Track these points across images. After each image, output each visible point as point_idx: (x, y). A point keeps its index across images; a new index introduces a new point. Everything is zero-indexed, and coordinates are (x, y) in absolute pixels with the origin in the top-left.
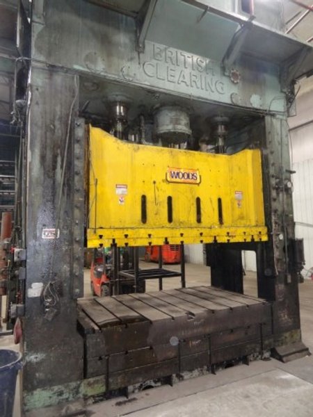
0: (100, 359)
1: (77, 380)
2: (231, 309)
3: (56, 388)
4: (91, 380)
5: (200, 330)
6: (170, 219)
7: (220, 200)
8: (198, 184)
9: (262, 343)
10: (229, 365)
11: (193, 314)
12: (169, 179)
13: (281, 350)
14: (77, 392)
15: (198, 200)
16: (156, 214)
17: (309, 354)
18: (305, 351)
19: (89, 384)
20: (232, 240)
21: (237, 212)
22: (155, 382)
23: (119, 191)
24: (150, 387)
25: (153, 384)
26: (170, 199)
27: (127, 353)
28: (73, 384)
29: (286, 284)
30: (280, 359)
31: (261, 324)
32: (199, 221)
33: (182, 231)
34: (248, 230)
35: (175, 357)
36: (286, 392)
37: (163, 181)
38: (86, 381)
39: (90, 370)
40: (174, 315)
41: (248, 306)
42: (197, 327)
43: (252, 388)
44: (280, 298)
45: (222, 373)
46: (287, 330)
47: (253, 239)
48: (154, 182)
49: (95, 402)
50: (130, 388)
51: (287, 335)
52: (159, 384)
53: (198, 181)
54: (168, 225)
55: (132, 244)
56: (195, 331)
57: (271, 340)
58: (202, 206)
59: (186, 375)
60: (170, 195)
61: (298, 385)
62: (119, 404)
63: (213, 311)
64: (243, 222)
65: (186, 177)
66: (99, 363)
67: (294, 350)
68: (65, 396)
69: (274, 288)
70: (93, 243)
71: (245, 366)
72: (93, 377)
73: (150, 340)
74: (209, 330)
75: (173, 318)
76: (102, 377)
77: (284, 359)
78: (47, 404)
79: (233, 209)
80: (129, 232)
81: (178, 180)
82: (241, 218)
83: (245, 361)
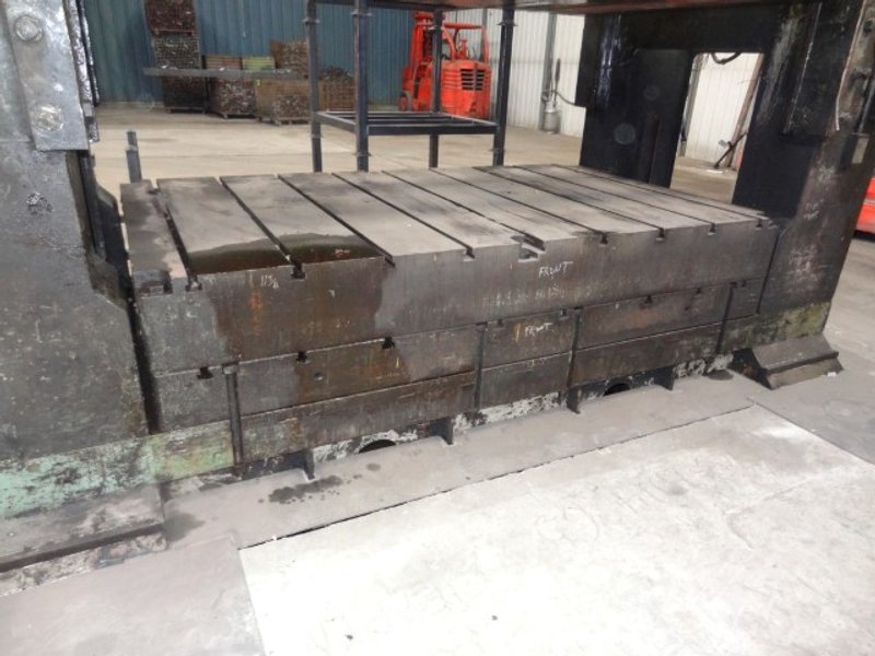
0: (205, 373)
1: (126, 437)
2: (662, 233)
3: (46, 463)
4: (180, 436)
5: (556, 291)
9: (721, 337)
10: (618, 387)
11: (538, 243)
13: (765, 355)
14: (132, 471)
17: (838, 368)
18: (828, 359)
19: (172, 447)
22: (400, 433)
24: (387, 444)
25: (392, 436)
27: (302, 356)
28: (113, 450)
30: (760, 376)
31: (734, 284)
35: (465, 370)
38: (157, 439)
39: (168, 409)
40: (474, 242)
41: (713, 227)
42: (546, 282)
45: (595, 408)
46: (794, 306)
49: (207, 487)
50: (320, 451)
51: (793, 316)
52: (412, 436)
56: (540, 295)
57: (749, 328)
59: (493, 414)
62: (282, 496)
63: (604, 237)
66: (201, 385)
67: (801, 356)
68: (84, 483)
69: (804, 175)
71: (660, 390)
72: (184, 426)
73: (384, 319)
74: (581, 293)
75: (470, 251)
76: (220, 427)
77: (772, 379)
78: (20, 506)
83: (665, 378)
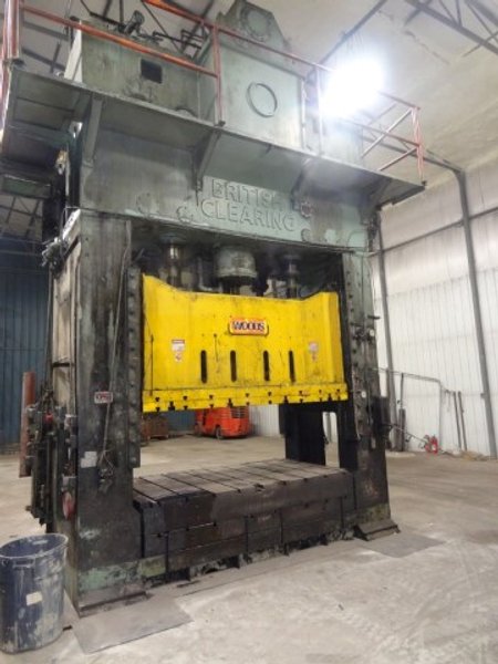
0: (159, 536)
1: (135, 559)
2: (306, 480)
3: (113, 568)
4: (150, 559)
5: (270, 504)
6: (234, 377)
7: (291, 354)
8: (266, 335)
9: (342, 520)
10: (305, 545)
11: (261, 486)
12: (232, 331)
13: (365, 528)
14: (135, 573)
15: (266, 355)
16: (218, 372)
17: (398, 531)
18: (394, 528)
19: (148, 564)
20: (306, 400)
21: (312, 367)
22: (220, 564)
23: (176, 347)
24: (214, 570)
25: (217, 567)
26: (233, 354)
27: (188, 530)
28: (130, 564)
29: (371, 450)
30: (363, 537)
31: (341, 498)
32: (267, 378)
33: (247, 391)
34: (323, 388)
35: (242, 535)
36: (363, 566)
37: (225, 334)
38: (144, 561)
39: (148, 549)
40: (240, 488)
41: (325, 476)
42: (266, 500)
43: (328, 565)
44: (363, 467)
45: (296, 555)
46: (373, 505)
47: (330, 398)
48: (215, 336)
49: (154, 586)
50: (192, 571)
51: (373, 510)
52: (224, 567)
53: (266, 331)
54: (231, 384)
55: (192, 406)
56: (265, 505)
57: (354, 516)
58: (270, 361)
59: (255, 557)
60: (234, 349)
61: (378, 559)
62: (181, 586)
63: (284, 483)
64: (319, 378)
65: (251, 326)
66: (158, 541)
67: (380, 527)
68: (122, 577)
69: (356, 456)
70: (149, 407)
71: (323, 546)
72: (151, 556)
73: (213, 515)
74: (279, 504)
75: (239, 491)
76: (161, 557)
77: (368, 537)
78: (103, 585)
79: (307, 364)
80: (189, 394)
81: (242, 331)
82: (317, 373)
83: (324, 541)
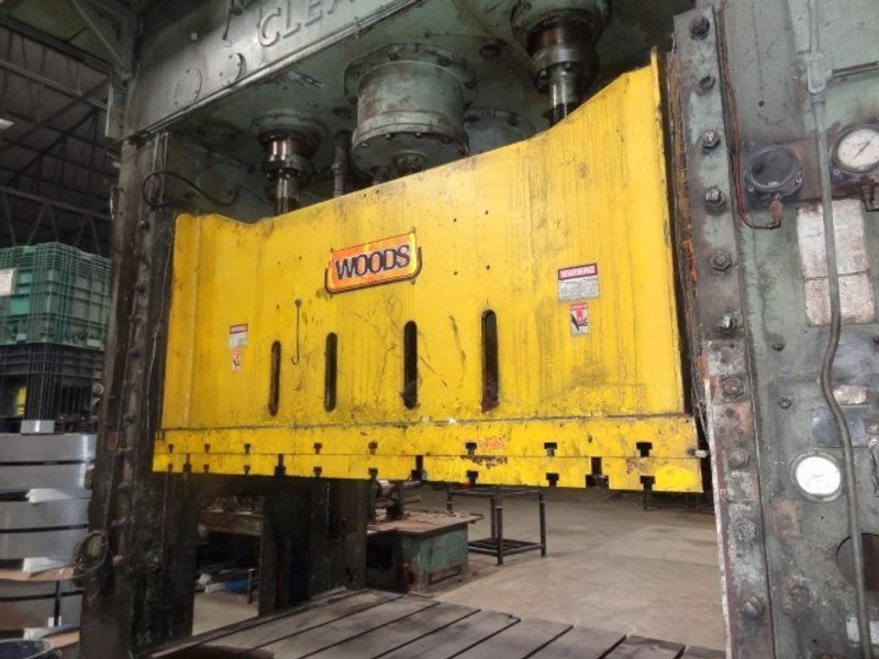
6: (331, 404)
7: (489, 319)
8: (411, 278)
12: (331, 285)
15: (411, 331)
16: (298, 389)
21: (570, 351)
23: (234, 340)
26: (332, 340)
32: (410, 398)
37: (318, 294)
48: (298, 303)
53: (413, 265)
54: (324, 417)
58: (422, 350)
60: (334, 331)
65: (376, 265)
70: (160, 463)
79: (546, 345)
81: (355, 280)
82: (591, 377)
